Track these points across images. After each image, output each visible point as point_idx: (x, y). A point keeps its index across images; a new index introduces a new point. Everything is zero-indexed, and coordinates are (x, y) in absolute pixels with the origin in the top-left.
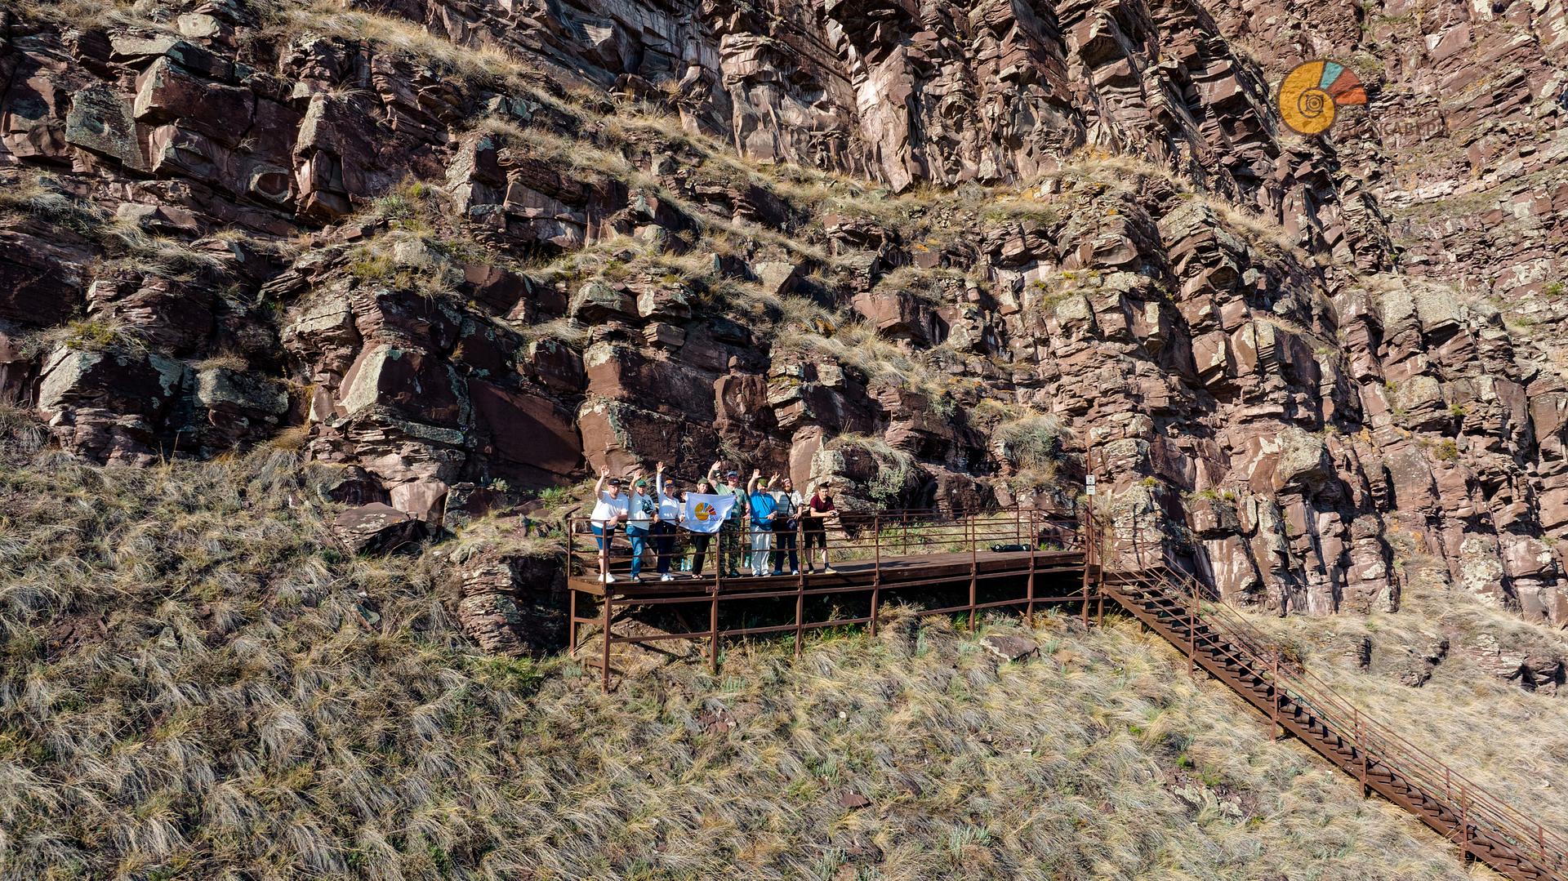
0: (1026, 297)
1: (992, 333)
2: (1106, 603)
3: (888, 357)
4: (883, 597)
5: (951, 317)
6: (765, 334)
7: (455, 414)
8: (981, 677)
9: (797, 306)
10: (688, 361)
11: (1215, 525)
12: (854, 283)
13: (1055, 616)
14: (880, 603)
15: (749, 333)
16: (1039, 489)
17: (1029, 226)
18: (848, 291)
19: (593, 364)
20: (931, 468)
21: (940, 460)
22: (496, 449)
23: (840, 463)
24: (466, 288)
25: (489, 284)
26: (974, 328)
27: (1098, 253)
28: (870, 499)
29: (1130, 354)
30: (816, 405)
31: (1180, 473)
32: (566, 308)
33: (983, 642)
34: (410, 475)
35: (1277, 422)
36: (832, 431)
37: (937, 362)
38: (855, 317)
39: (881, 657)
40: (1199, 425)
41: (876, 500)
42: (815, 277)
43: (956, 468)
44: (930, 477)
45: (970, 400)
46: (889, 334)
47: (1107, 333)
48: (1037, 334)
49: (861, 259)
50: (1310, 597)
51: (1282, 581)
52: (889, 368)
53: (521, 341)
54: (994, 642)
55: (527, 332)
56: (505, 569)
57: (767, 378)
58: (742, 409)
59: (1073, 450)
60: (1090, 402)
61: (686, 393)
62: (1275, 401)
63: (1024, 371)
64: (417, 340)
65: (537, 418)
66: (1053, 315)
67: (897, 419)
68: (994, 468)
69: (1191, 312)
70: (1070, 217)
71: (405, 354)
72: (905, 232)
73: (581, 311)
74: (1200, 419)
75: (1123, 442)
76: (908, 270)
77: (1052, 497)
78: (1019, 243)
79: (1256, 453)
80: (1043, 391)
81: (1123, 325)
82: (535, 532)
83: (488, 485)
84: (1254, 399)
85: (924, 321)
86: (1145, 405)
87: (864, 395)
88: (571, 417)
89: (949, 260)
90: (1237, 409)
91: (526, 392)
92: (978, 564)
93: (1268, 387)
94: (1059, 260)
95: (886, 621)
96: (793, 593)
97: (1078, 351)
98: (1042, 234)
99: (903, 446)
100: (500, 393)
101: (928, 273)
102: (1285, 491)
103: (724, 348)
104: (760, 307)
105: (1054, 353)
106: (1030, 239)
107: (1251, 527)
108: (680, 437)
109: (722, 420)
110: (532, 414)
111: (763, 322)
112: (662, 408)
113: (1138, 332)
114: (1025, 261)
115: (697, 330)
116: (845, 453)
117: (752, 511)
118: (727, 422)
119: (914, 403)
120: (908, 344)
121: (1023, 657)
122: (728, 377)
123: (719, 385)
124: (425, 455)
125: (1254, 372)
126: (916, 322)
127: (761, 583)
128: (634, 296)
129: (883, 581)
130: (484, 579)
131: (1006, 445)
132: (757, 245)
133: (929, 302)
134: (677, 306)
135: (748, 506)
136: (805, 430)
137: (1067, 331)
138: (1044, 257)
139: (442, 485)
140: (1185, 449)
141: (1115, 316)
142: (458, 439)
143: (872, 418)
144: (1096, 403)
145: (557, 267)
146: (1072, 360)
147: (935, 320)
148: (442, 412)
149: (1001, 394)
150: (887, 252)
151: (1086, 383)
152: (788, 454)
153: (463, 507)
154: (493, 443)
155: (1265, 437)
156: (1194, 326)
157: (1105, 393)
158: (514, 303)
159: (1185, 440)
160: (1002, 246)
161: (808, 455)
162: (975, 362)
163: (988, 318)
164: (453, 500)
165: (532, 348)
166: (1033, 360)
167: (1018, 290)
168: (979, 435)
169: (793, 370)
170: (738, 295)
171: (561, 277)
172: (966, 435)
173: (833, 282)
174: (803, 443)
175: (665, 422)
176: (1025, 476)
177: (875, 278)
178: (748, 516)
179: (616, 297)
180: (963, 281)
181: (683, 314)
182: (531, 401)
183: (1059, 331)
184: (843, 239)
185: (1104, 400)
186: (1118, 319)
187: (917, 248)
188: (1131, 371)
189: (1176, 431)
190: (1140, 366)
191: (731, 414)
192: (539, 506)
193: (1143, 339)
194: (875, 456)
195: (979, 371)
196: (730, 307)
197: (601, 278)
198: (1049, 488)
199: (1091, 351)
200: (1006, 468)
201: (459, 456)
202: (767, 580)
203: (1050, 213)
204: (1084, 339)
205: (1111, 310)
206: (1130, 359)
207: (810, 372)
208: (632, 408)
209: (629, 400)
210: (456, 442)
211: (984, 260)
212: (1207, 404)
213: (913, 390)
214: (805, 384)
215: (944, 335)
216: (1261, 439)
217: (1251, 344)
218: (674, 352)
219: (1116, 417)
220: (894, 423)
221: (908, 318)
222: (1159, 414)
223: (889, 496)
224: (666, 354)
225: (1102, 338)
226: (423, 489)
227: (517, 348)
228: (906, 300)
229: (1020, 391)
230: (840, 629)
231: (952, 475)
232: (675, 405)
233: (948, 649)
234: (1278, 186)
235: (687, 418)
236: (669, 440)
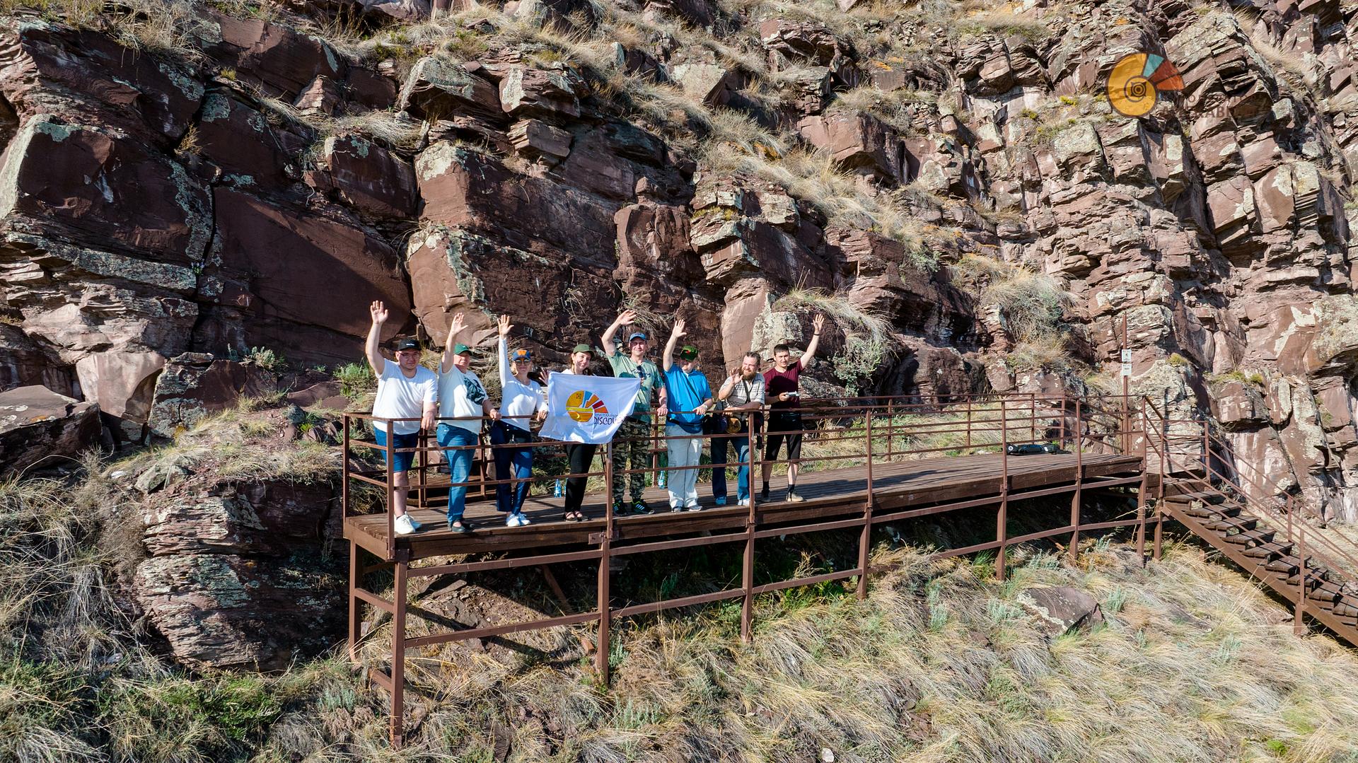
0: (1012, 131)
1: (971, 173)
2: (1166, 526)
3: (851, 194)
4: (877, 535)
5: (922, 151)
6: (687, 152)
7: (182, 240)
8: (1033, 661)
9: (728, 122)
10: (576, 181)
11: (1249, 415)
12: (800, 104)
13: (1106, 549)
14: (873, 544)
15: (665, 149)
16: (1047, 368)
17: (1014, 42)
18: (792, 113)
19: (427, 176)
20: (909, 341)
21: (918, 330)
22: (259, 301)
23: (795, 330)
24: (223, 53)
25: (262, 48)
26: (951, 165)
27: (1105, 73)
28: (836, 381)
29: (1144, 200)
30: (760, 250)
31: (1200, 350)
32: (395, 99)
33: (1022, 599)
34: (95, 340)
35: (1307, 288)
36: (781, 286)
37: (908, 205)
38: (802, 144)
39: (880, 636)
40: (1214, 292)
41: (843, 383)
42: (751, 91)
43: (935, 340)
44: (907, 353)
45: (951, 254)
46: (849, 165)
47: (1118, 173)
48: (1027, 176)
49: (810, 74)
50: (1347, 501)
51: (1321, 483)
52: (853, 205)
53: (313, 137)
54: (1040, 597)
55: (327, 125)
56: (217, 507)
57: (690, 211)
58: (655, 253)
59: (1076, 320)
60: (1096, 261)
61: (572, 226)
62: (1308, 263)
63: (1013, 221)
64: (112, 115)
65: (336, 255)
66: (1049, 149)
67: (867, 273)
68: (986, 341)
69: (1208, 152)
70: (1065, 31)
71: (77, 134)
72: (862, 45)
73: (413, 98)
74: (1214, 285)
75: (1144, 309)
76: (867, 91)
77: (1063, 379)
78: (1003, 62)
79: (1284, 326)
80: (1034, 247)
81: (1142, 161)
82: (310, 435)
83: (241, 357)
84: (1282, 260)
85: (891, 153)
86: (1163, 263)
87: (821, 241)
88: (394, 257)
89: (916, 83)
90: (1257, 273)
91: (318, 214)
92: (1010, 479)
93: (1301, 245)
94: (1050, 86)
95: (881, 573)
96: (737, 536)
97: (1080, 195)
98: (1030, 52)
99: (873, 309)
100: (271, 214)
101: (893, 96)
102: (1321, 373)
103: (628, 166)
104: (679, 116)
105: (1047, 201)
106: (1016, 58)
107: (1284, 417)
108: (561, 291)
109: (626, 268)
110: (328, 249)
111: (684, 135)
112: (536, 246)
113: (1157, 171)
114: (1007, 87)
115: (587, 136)
116: (801, 316)
117: (670, 401)
118: (633, 270)
119: (888, 253)
120: (870, 182)
121: (1081, 623)
122: (635, 207)
123: (621, 218)
124: (117, 305)
125: (1287, 227)
126: (881, 153)
127: (687, 524)
128: (495, 81)
129: (877, 511)
130: (176, 526)
131: (1002, 312)
132: (675, 44)
133: (895, 132)
134: (557, 95)
135: (663, 394)
136: (744, 284)
137: (1066, 169)
138: (1032, 82)
139: (153, 356)
140: (1205, 321)
141: (1130, 150)
142: (186, 280)
143: (832, 272)
144: (1104, 261)
145: (384, 39)
146: (1073, 207)
147: (903, 153)
148: (158, 235)
149: (984, 248)
150: (841, 67)
151: (1092, 235)
152: (719, 319)
153: (190, 393)
154: (254, 288)
155: (1299, 307)
156: (1210, 171)
157: (1116, 248)
158: (307, 84)
159: (1204, 310)
160: (981, 66)
161: (747, 321)
162: (954, 208)
163: (966, 154)
164: (169, 382)
165: (328, 147)
166: (1020, 207)
167: (1000, 123)
168: (964, 298)
169: (728, 198)
170: (649, 98)
171: (389, 54)
172: (951, 298)
173: (774, 99)
174: (741, 303)
175: (539, 265)
176: (1027, 351)
177: (827, 99)
178: (662, 410)
179: (466, 80)
180: (935, 106)
181: (567, 109)
182: (327, 229)
183: (1056, 171)
184: (784, 51)
185: (1115, 257)
186: (1133, 154)
187: (876, 65)
188: (1144, 222)
189: (1193, 298)
190: (1156, 215)
191: (640, 261)
192: (334, 391)
193: (1161, 181)
194: (840, 322)
195: (959, 218)
196: (638, 111)
197: (445, 54)
198: (1058, 368)
199: (1098, 195)
200: (1000, 341)
201: (188, 310)
202: (693, 518)
203: (1037, 28)
204: (1091, 180)
205: (1127, 141)
206: (1143, 206)
207: (750, 203)
208: (487, 241)
209: (482, 231)
210: (180, 285)
211: (958, 85)
212: (1220, 268)
213: (886, 234)
214: (745, 219)
215: (913, 172)
216: (1293, 309)
217: (1286, 192)
218: (556, 165)
219: (1131, 279)
220: (861, 280)
221: (872, 147)
222: (1179, 275)
223: (861, 377)
224: (543, 168)
225: (1111, 179)
226: (118, 363)
227: (306, 147)
228: (869, 123)
229: (1007, 247)
230: (812, 589)
231: (937, 350)
232: (556, 242)
233: (974, 613)
234: (1280, 19)
235: (573, 263)
236: (545, 293)
